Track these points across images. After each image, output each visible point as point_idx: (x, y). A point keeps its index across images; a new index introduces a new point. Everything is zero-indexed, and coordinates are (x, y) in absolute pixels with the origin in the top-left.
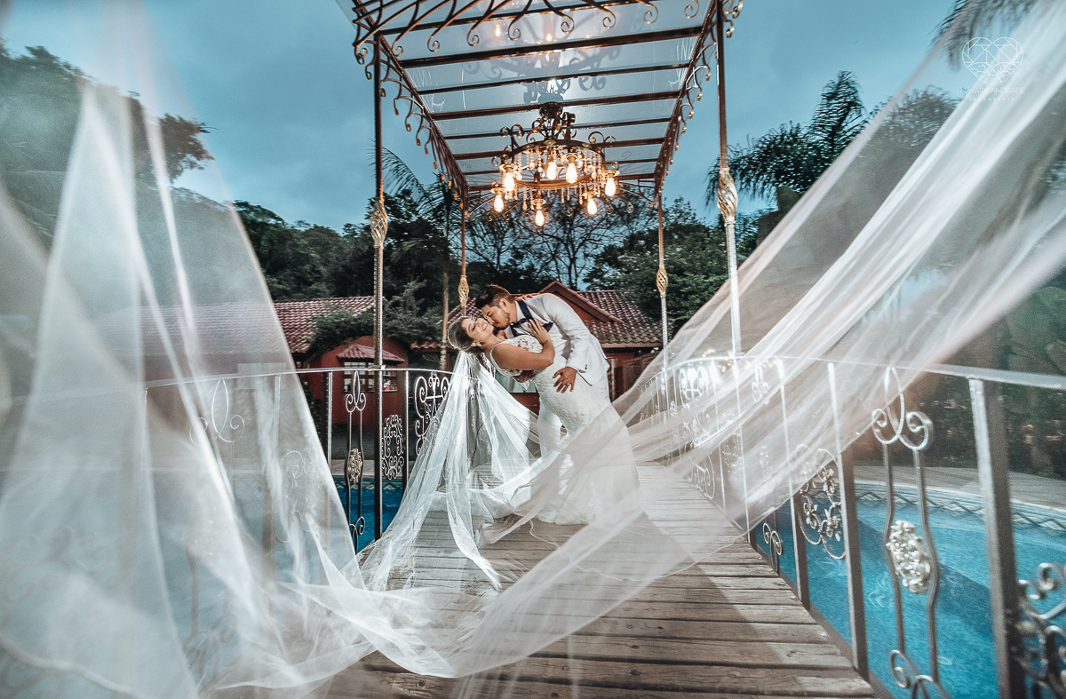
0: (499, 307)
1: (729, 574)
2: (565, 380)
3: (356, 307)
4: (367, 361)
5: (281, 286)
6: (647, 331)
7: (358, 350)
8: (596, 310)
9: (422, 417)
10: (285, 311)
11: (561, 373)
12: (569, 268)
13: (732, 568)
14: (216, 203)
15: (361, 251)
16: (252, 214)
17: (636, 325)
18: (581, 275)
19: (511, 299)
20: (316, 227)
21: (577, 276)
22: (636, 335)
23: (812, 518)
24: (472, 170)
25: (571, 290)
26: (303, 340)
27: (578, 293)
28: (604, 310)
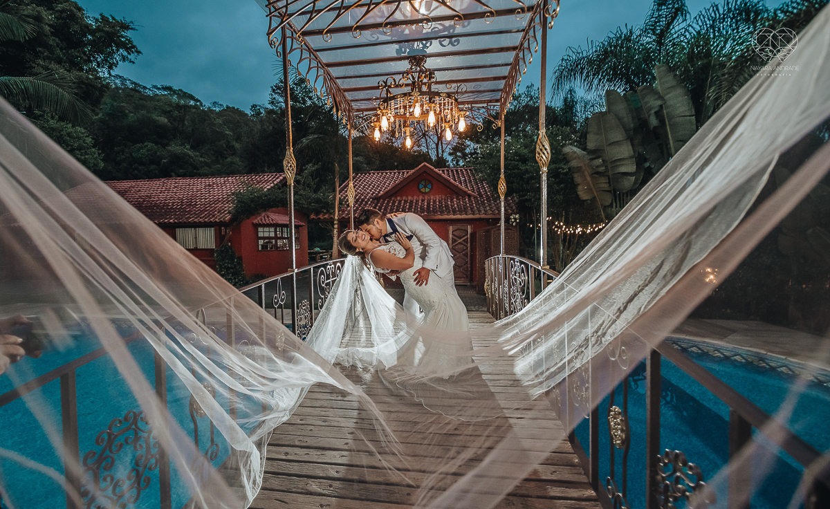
0: (374, 225)
2: (422, 277)
3: (266, 183)
4: (276, 226)
5: (203, 159)
6: (497, 204)
7: (268, 217)
8: (457, 186)
9: (323, 297)
10: (209, 185)
11: (419, 272)
12: (437, 145)
14: (145, 88)
16: (175, 97)
17: (488, 199)
18: (447, 150)
19: (382, 219)
20: (228, 107)
21: (443, 151)
22: (488, 208)
23: (577, 390)
24: (357, 98)
25: (436, 170)
26: (226, 211)
27: (443, 171)
28: (463, 187)
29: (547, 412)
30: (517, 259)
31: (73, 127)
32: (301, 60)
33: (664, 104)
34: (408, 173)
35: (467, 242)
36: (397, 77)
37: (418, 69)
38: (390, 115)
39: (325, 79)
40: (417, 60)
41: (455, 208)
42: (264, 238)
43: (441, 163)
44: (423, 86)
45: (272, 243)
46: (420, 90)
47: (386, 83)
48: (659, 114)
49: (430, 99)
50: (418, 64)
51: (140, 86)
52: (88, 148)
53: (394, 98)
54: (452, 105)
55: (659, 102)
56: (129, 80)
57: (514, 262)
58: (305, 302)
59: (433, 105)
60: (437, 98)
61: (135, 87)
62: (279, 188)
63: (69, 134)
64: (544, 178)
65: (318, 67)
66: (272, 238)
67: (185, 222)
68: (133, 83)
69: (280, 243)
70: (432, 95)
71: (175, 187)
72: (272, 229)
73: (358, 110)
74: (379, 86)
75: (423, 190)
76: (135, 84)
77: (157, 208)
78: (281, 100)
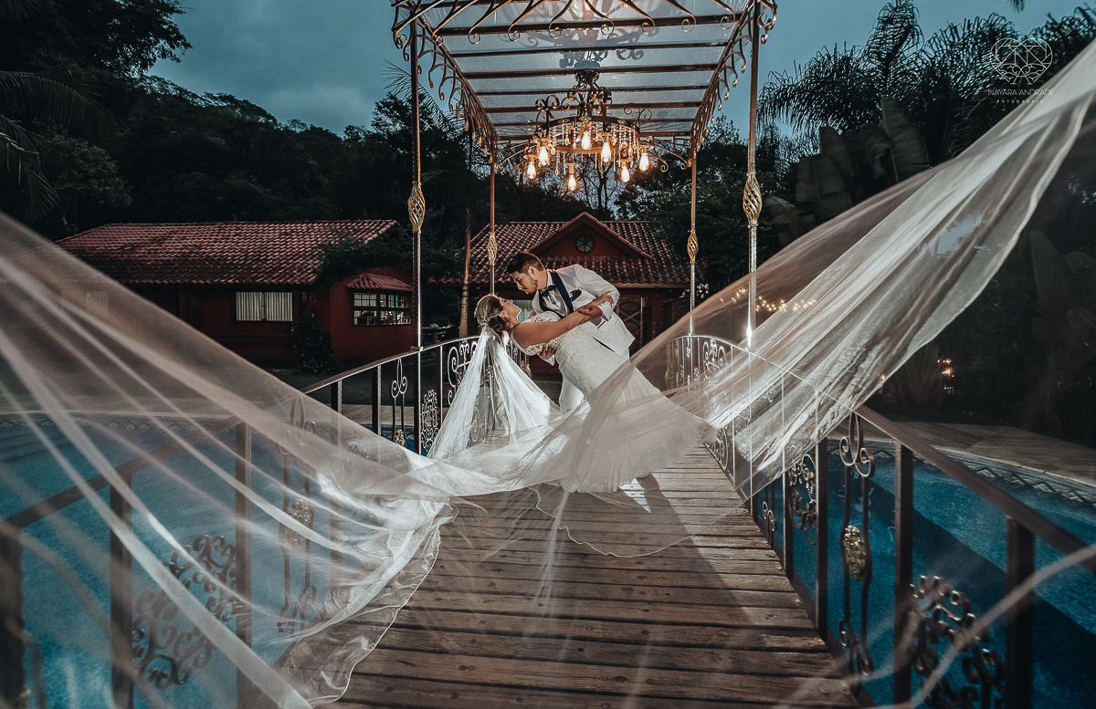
0: (528, 274)
1: (730, 545)
3: (370, 232)
4: (379, 292)
5: (276, 198)
6: (680, 270)
7: (368, 279)
8: (627, 245)
9: (454, 386)
10: (286, 234)
12: (599, 190)
13: (733, 540)
14: (195, 96)
16: (238, 111)
17: (668, 263)
18: (613, 197)
19: (540, 268)
20: (312, 127)
21: (607, 199)
22: (668, 275)
24: (504, 121)
25: (600, 222)
26: (309, 269)
27: (608, 224)
28: (634, 245)
29: (757, 540)
30: (713, 339)
31: (89, 145)
32: (434, 67)
33: (893, 147)
34: (561, 225)
35: (639, 320)
36: (561, 96)
37: (588, 86)
38: (550, 145)
39: (463, 94)
40: (587, 75)
41: (624, 273)
42: (361, 308)
43: (603, 213)
44: (594, 110)
45: (373, 315)
46: (590, 115)
47: (546, 102)
48: (885, 160)
49: (605, 127)
50: (589, 81)
51: (187, 93)
52: (109, 177)
53: (556, 123)
54: (632, 136)
55: (885, 146)
56: (172, 84)
57: (709, 344)
58: (432, 393)
59: (609, 134)
60: (613, 126)
61: (181, 94)
62: (385, 240)
63: (83, 156)
64: (754, 233)
65: (454, 78)
66: (373, 309)
67: (250, 283)
68: (177, 88)
69: (384, 316)
70: (608, 122)
71: (237, 234)
72: (374, 297)
73: (503, 138)
74: (537, 107)
75: (582, 249)
76: (180, 89)
77: (210, 263)
78: (389, 121)
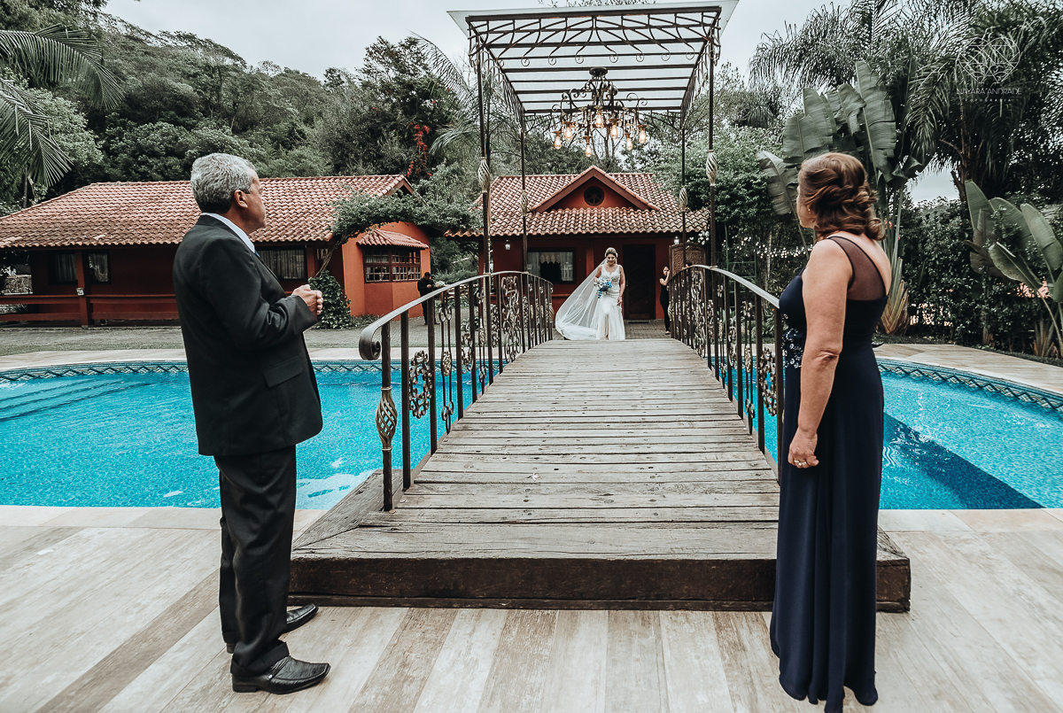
4: (390, 247)
12: (606, 142)
15: (360, 113)
20: (288, 71)
24: (531, 100)
25: (608, 176)
27: (616, 176)
28: (642, 198)
34: (570, 178)
42: (372, 265)
43: (610, 164)
45: (384, 271)
52: (78, 131)
66: (384, 265)
69: (395, 271)
73: (529, 111)
78: (381, 68)
